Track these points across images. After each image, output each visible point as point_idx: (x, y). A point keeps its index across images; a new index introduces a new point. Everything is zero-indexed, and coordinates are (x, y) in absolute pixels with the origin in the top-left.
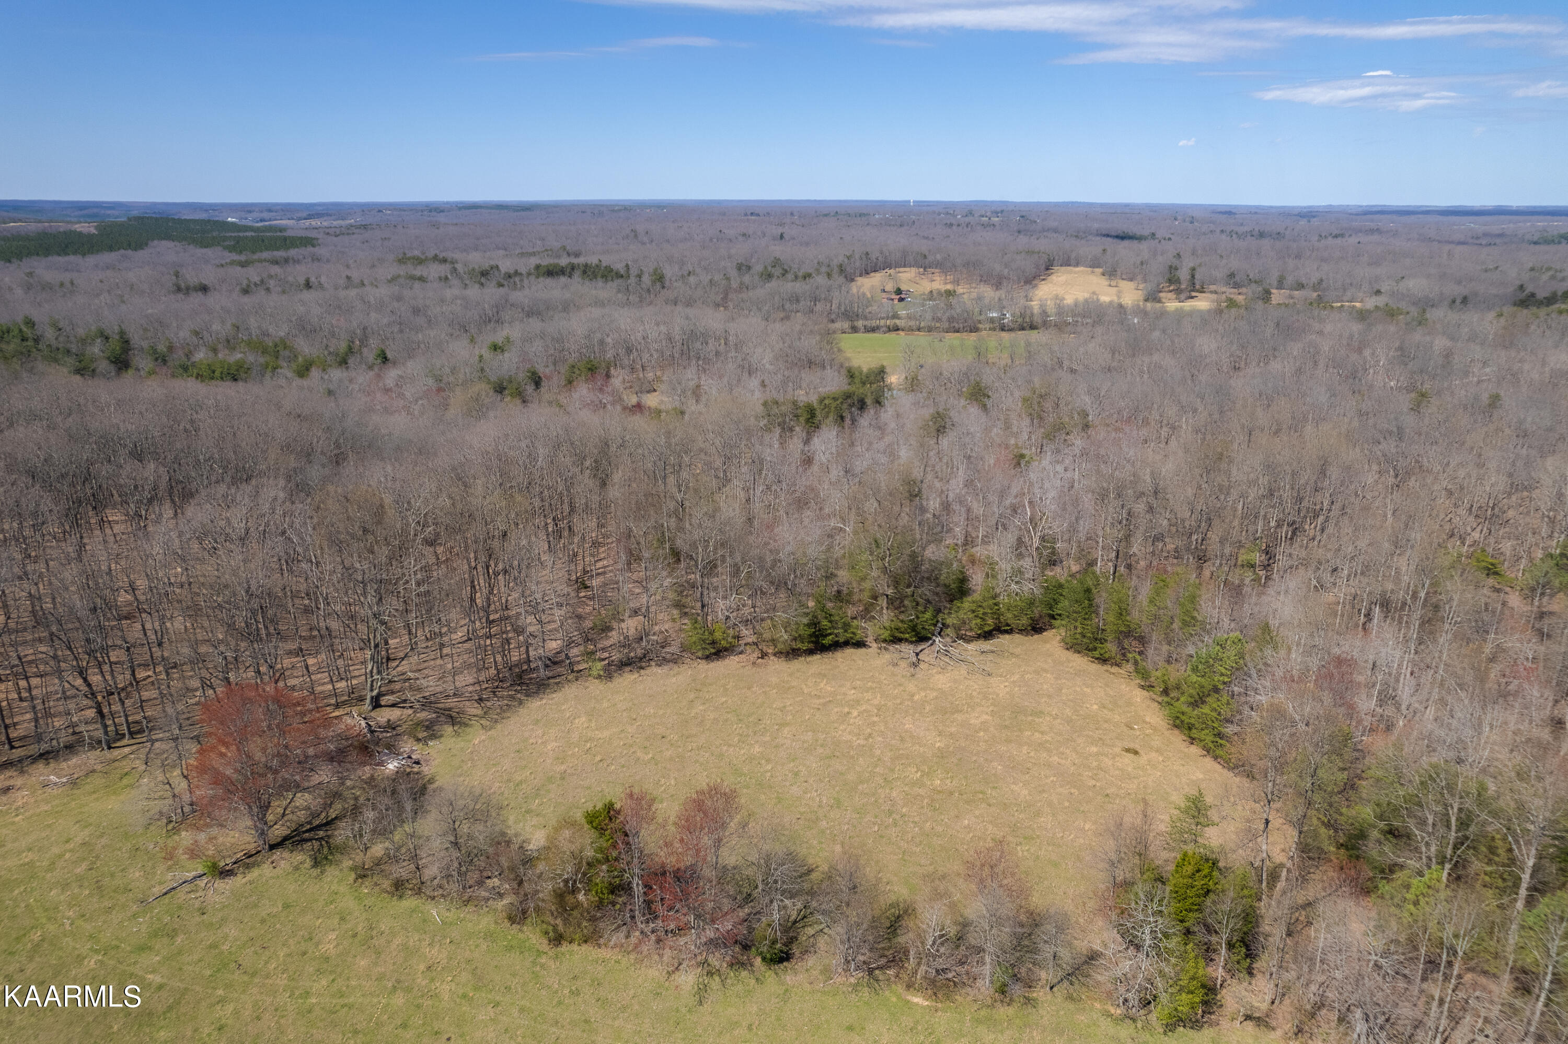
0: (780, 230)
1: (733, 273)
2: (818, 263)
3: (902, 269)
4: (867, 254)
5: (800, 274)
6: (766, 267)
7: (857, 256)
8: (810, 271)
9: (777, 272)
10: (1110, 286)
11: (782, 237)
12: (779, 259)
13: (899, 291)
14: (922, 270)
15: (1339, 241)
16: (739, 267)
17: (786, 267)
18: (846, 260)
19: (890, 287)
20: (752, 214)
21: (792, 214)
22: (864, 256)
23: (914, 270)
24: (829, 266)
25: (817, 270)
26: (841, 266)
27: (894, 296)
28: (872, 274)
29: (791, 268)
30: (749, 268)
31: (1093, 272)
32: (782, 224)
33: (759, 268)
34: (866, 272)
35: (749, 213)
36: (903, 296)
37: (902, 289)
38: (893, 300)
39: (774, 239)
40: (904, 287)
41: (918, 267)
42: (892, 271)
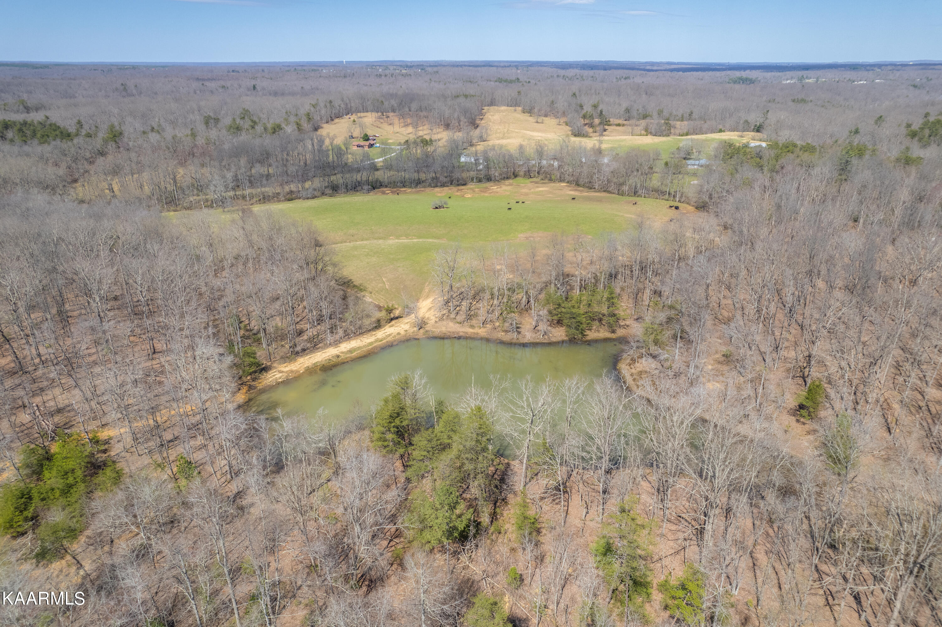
0: (253, 82)
1: (200, 127)
2: (286, 113)
3: (362, 114)
4: (331, 102)
5: (269, 126)
6: (234, 120)
7: (322, 104)
8: (278, 122)
9: (247, 124)
10: (537, 122)
11: (254, 87)
12: (247, 111)
13: (366, 138)
14: (380, 114)
15: (628, 81)
16: (207, 121)
17: (255, 119)
18: (312, 109)
19: (357, 133)
20: (233, 71)
21: (263, 71)
22: (328, 105)
23: (375, 115)
24: (297, 115)
25: (286, 120)
26: (308, 115)
27: (362, 143)
28: (336, 120)
29: (260, 119)
30: (217, 120)
31: (515, 111)
32: (255, 78)
33: (227, 121)
34: (331, 119)
35: (231, 70)
36: (372, 142)
37: (369, 134)
38: (362, 146)
39: (249, 90)
40: (370, 133)
41: (377, 112)
42: (353, 117)
